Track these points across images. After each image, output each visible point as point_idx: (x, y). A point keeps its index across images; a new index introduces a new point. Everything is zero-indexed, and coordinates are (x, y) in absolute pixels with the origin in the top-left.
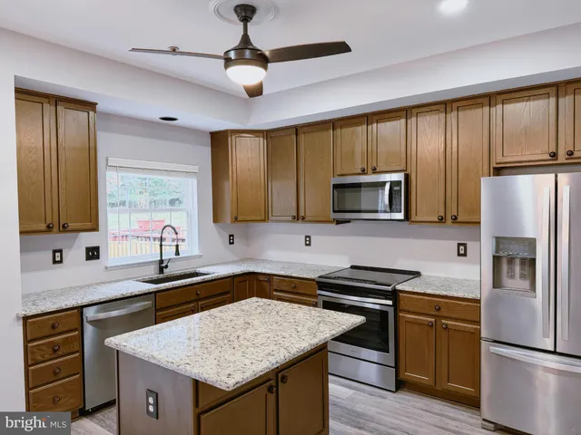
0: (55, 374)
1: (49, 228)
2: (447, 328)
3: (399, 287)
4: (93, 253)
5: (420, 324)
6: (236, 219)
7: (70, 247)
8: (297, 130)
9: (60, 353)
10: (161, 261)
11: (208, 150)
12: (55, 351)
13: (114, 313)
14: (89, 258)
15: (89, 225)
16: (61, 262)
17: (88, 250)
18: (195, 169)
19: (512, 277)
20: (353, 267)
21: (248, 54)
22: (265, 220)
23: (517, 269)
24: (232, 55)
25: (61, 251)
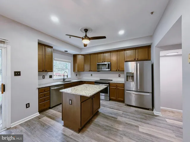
0: (45, 100)
1: (43, 71)
2: (118, 89)
3: (110, 82)
4: (51, 77)
5: (114, 88)
6: (78, 71)
7: (46, 75)
8: (90, 54)
9: (46, 96)
10: (64, 79)
11: (73, 58)
12: (45, 95)
13: (55, 88)
14: (50, 78)
15: (51, 71)
16: (44, 78)
17: (50, 76)
18: (70, 61)
19: (129, 79)
20: (100, 80)
21: (87, 38)
22: (84, 71)
23: (130, 78)
24: (84, 38)
25: (44, 76)
